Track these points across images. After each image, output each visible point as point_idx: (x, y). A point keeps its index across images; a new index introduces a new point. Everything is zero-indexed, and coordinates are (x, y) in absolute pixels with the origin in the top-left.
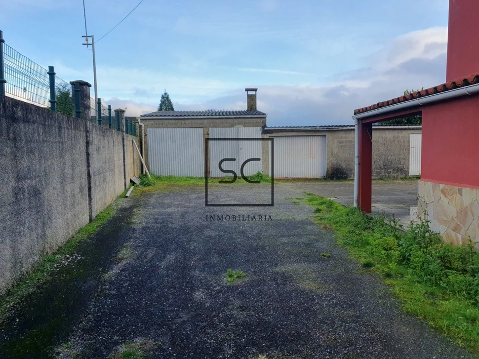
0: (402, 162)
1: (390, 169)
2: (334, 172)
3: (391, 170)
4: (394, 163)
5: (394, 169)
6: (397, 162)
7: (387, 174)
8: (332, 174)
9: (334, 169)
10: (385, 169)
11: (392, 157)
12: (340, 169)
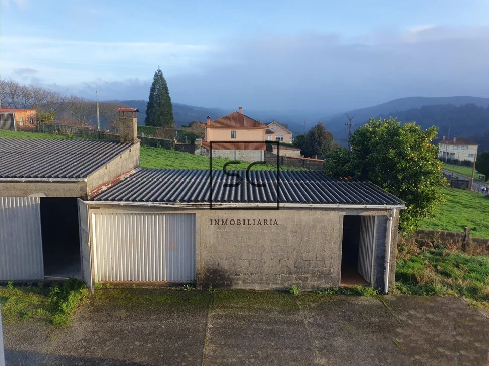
0: (328, 264)
1: (305, 273)
2: (209, 276)
3: (309, 276)
4: (313, 263)
5: (313, 274)
6: (319, 262)
7: (300, 282)
8: (206, 280)
9: (209, 270)
10: (297, 273)
11: (310, 254)
12: (221, 271)
